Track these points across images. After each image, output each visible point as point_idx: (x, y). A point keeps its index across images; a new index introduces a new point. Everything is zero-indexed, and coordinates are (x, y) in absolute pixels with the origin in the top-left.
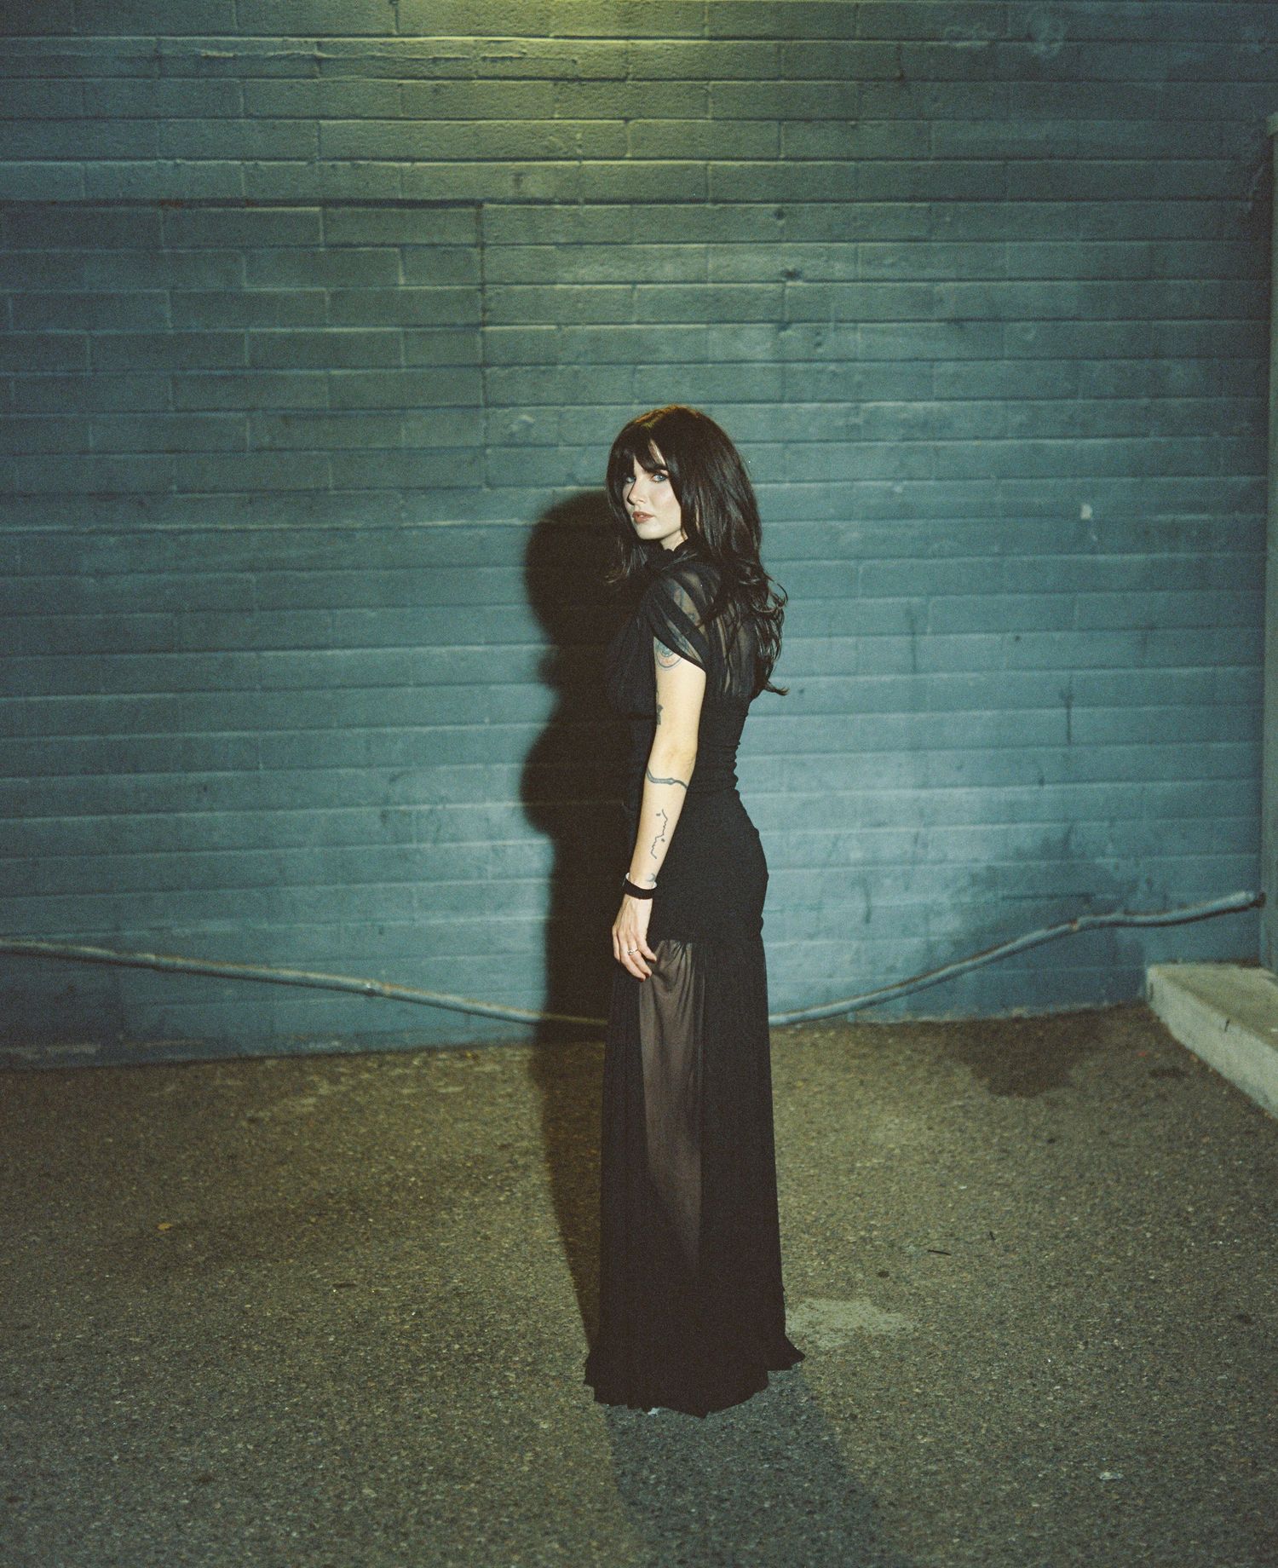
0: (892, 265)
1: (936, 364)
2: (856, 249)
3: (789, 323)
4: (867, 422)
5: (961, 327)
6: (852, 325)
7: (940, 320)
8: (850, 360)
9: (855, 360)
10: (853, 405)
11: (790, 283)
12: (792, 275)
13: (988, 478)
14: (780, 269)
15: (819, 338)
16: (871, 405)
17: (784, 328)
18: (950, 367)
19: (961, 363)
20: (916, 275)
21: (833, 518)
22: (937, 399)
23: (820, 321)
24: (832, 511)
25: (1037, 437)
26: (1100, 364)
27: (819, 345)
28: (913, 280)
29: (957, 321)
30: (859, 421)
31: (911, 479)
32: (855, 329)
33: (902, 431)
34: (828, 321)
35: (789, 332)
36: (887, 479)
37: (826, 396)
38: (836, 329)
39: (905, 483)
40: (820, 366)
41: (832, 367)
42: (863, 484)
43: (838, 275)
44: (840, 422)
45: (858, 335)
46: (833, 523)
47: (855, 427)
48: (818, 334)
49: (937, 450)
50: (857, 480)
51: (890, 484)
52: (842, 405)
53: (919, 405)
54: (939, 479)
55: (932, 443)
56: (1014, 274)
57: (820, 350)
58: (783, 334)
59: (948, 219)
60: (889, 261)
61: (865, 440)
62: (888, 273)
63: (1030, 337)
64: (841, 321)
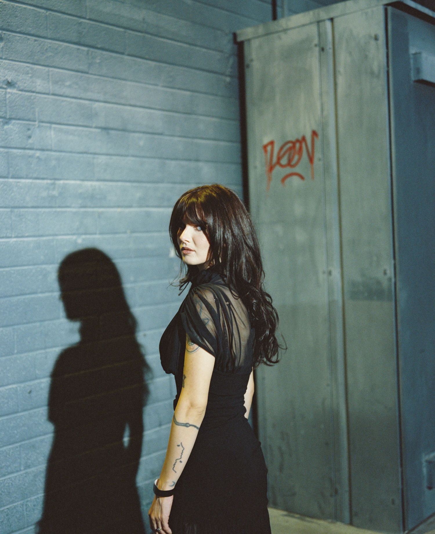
0: (70, 86)
1: (96, 156)
2: (48, 71)
3: (11, 119)
4: (60, 194)
5: (108, 134)
6: (49, 125)
7: (96, 127)
8: (48, 150)
9: (51, 150)
10: (52, 181)
11: (9, 90)
12: (10, 84)
13: (125, 232)
14: (3, 79)
15: (29, 132)
16: (61, 182)
17: (7, 123)
18: (102, 159)
19: (108, 157)
20: (82, 95)
21: (43, 263)
22: (98, 180)
23: (29, 120)
24: (42, 257)
25: (148, 206)
26: (173, 163)
27: (30, 137)
28: (81, 99)
29: (105, 129)
30: (55, 193)
31: (86, 234)
32: (50, 128)
33: (80, 201)
34: (35, 121)
35: (10, 126)
36: (74, 234)
37: (35, 175)
38: (39, 126)
39: (84, 237)
40: (31, 152)
41: (38, 154)
42: (59, 237)
43: (38, 89)
44: (44, 194)
45: (52, 132)
46: (44, 266)
47: (53, 197)
48: (29, 129)
49: (100, 215)
50: (56, 235)
51: (74, 237)
52: (45, 181)
53: (88, 184)
54: (101, 234)
55: (95, 210)
56: (132, 103)
57: (30, 141)
58: (6, 127)
59: (98, 61)
60: (68, 83)
61: (59, 207)
62: (67, 91)
63: (141, 143)
64: (42, 122)
